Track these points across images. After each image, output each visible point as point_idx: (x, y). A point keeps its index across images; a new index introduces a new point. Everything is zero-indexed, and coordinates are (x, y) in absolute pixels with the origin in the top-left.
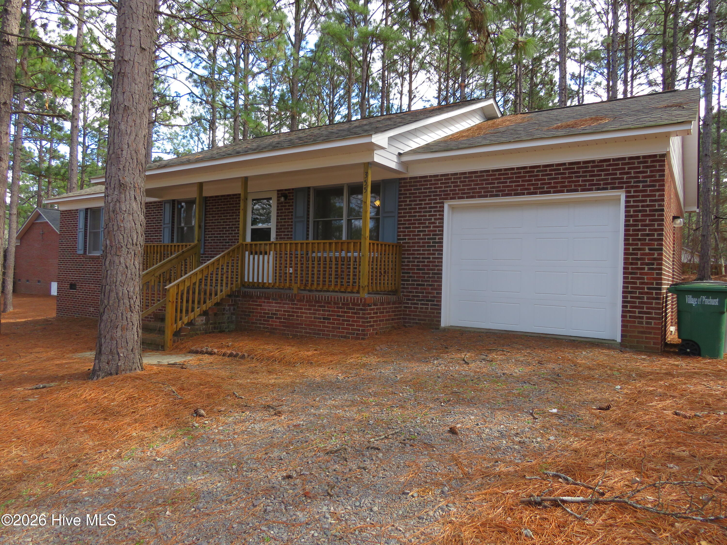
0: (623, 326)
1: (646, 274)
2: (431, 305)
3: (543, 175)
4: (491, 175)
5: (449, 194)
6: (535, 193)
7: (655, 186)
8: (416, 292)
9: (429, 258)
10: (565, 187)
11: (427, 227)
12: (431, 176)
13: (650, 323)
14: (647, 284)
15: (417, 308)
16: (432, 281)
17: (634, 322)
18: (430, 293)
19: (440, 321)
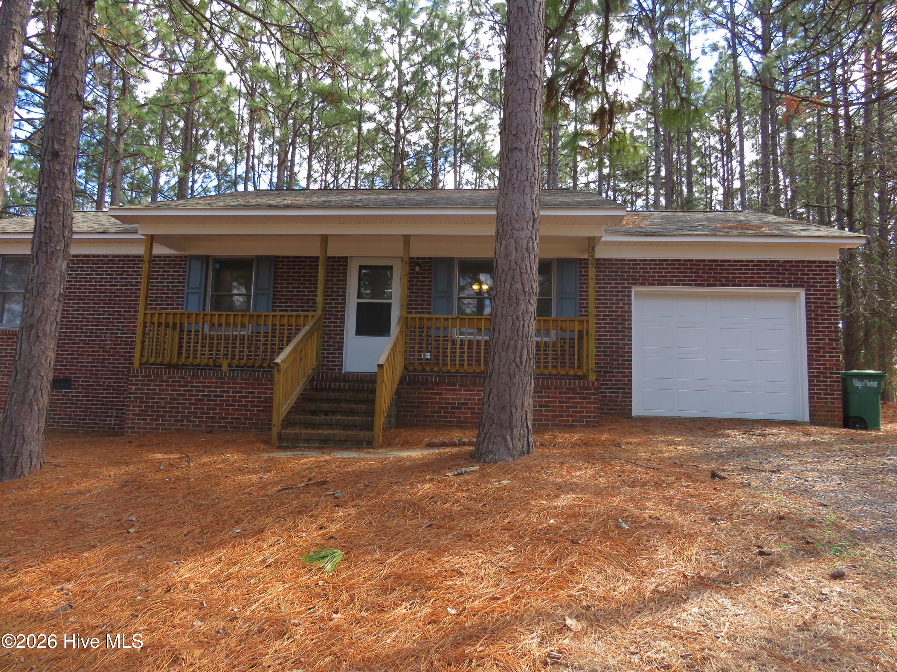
0: (810, 407)
1: (827, 361)
2: (622, 393)
3: (733, 269)
4: (683, 265)
5: (638, 280)
6: (727, 285)
7: (829, 287)
8: (604, 380)
9: (618, 344)
10: (755, 281)
11: (614, 312)
12: (616, 260)
13: (834, 403)
14: (829, 369)
15: (606, 397)
16: (622, 368)
17: (821, 402)
18: (620, 381)
19: (631, 410)
